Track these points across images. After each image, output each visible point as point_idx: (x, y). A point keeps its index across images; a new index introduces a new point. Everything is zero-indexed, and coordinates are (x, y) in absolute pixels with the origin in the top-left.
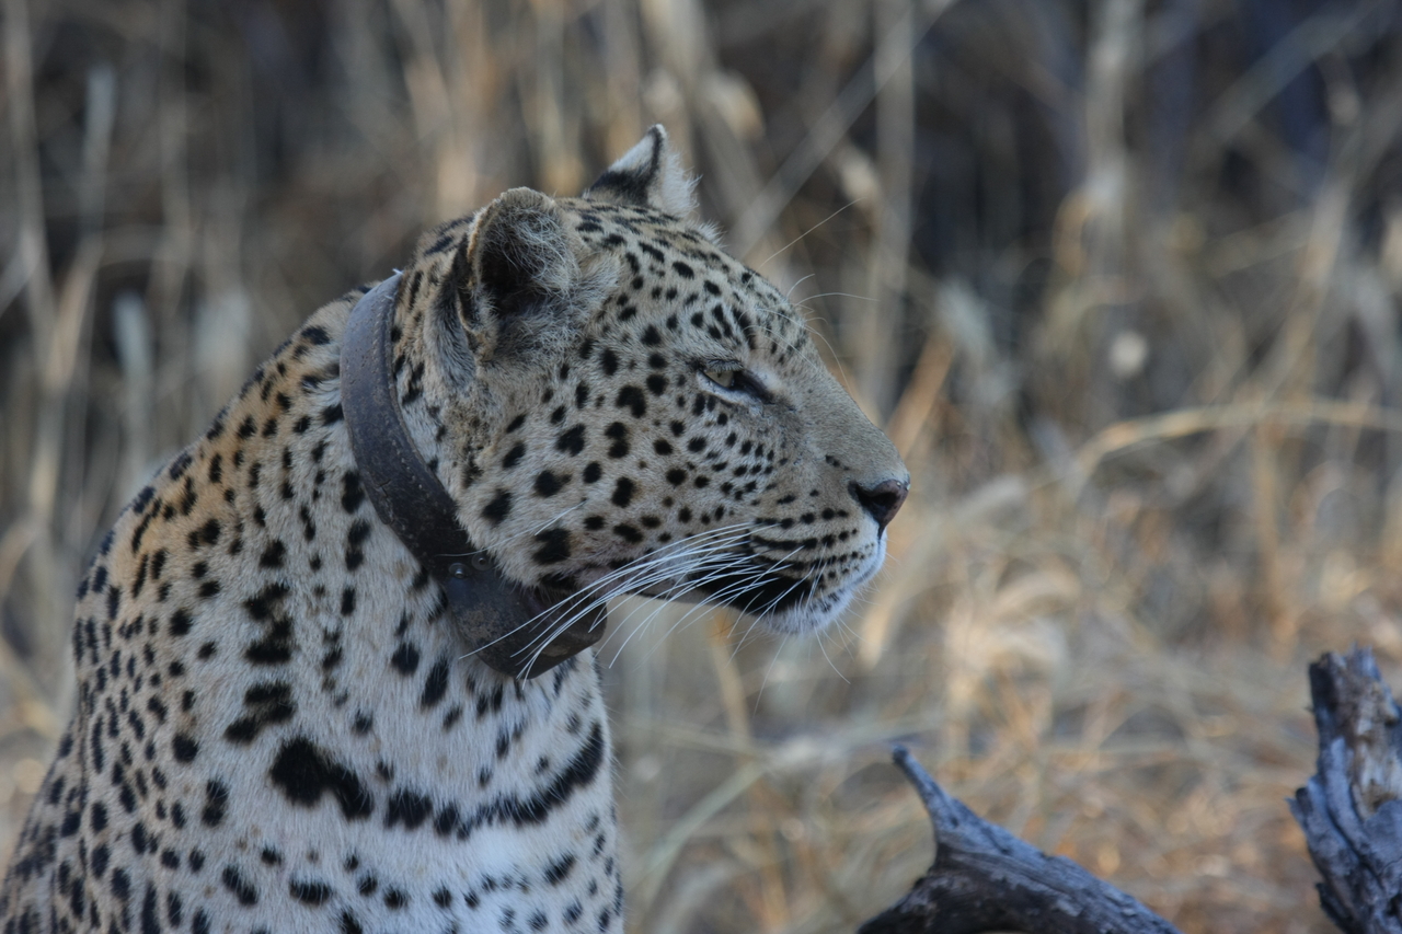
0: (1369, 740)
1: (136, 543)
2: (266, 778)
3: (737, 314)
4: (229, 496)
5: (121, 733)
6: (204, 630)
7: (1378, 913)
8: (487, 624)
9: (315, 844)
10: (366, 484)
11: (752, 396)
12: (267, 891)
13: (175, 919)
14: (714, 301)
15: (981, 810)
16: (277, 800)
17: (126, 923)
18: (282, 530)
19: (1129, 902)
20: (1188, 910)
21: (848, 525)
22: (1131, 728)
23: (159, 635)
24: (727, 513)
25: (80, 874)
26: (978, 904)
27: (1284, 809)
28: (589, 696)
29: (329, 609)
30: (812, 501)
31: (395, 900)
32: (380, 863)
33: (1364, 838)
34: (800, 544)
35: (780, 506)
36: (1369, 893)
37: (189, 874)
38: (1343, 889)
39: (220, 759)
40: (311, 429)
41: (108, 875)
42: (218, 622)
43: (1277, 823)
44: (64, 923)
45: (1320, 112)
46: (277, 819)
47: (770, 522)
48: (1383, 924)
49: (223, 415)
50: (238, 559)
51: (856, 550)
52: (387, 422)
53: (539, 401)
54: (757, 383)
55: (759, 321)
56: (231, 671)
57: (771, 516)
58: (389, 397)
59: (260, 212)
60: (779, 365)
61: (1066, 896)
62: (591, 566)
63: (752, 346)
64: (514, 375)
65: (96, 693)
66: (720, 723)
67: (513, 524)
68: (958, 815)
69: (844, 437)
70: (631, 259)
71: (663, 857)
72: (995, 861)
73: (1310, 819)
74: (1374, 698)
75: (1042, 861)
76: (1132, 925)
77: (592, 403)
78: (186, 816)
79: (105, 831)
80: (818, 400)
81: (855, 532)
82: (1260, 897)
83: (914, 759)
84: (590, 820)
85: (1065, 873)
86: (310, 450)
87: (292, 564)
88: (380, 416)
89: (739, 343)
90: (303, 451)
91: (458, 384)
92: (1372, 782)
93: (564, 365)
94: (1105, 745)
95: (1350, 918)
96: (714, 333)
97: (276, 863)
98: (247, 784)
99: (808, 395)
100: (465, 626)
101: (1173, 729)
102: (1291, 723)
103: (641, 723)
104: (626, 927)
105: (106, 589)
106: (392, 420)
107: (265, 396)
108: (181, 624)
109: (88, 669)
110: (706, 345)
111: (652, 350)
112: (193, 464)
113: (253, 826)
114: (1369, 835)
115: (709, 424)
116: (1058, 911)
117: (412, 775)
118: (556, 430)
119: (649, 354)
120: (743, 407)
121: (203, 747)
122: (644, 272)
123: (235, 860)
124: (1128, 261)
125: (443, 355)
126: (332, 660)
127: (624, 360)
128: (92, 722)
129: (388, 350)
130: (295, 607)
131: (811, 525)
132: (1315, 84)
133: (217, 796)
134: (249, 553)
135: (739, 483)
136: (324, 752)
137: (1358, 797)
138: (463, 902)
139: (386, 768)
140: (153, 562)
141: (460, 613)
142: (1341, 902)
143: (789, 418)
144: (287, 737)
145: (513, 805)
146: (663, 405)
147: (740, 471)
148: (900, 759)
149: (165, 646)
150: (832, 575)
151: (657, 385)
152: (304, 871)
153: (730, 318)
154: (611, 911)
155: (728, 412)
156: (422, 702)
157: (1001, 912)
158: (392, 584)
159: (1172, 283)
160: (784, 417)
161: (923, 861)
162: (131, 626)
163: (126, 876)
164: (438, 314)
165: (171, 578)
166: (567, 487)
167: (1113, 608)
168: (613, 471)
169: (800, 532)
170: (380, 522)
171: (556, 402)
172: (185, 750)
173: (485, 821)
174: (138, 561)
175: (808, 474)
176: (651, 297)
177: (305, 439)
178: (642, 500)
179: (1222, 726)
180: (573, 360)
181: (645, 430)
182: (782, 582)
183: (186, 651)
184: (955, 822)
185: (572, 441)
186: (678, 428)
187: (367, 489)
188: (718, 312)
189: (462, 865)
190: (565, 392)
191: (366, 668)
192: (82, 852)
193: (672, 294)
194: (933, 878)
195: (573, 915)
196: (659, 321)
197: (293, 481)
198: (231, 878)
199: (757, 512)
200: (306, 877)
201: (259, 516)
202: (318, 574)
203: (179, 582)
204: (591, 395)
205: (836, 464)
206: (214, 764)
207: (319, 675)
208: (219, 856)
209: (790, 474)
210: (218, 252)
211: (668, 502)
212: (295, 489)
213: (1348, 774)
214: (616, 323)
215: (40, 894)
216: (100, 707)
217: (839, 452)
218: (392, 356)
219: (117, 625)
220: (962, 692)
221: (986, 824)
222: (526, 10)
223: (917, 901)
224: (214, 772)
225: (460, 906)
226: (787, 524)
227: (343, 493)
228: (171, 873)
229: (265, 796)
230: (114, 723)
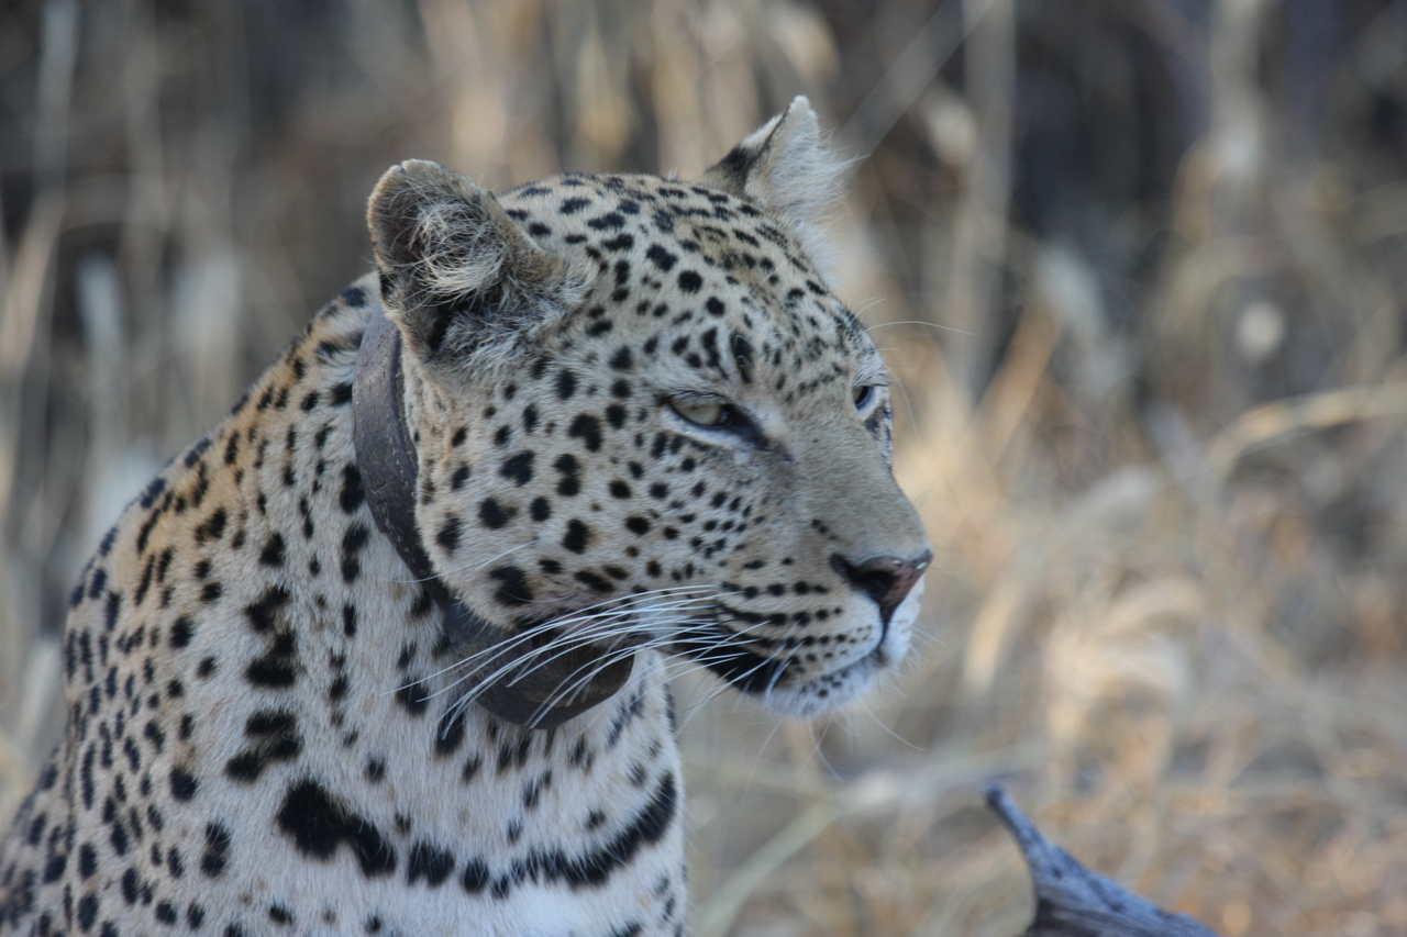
1: (142, 542)
2: (273, 824)
4: (239, 478)
5: (115, 764)
6: (204, 642)
9: (330, 903)
10: (366, 484)
11: (741, 439)
15: (1087, 860)
16: (286, 849)
18: (281, 521)
21: (826, 603)
22: (1263, 765)
23: (159, 647)
24: (696, 571)
28: (658, 744)
29: (333, 627)
30: (784, 570)
32: (403, 922)
34: (767, 618)
35: (747, 571)
37: (188, 930)
39: (221, 798)
40: (318, 407)
41: (97, 928)
42: (219, 633)
46: (286, 871)
47: (734, 588)
50: (240, 555)
51: (842, 631)
53: (480, 416)
54: (753, 424)
55: (765, 349)
56: (231, 693)
57: (736, 582)
59: (252, 161)
60: (785, 404)
63: (746, 380)
65: (88, 716)
66: (784, 758)
67: (464, 556)
68: (1060, 865)
69: (841, 500)
70: (623, 267)
71: (721, 912)
72: (1105, 919)
75: (1158, 920)
77: (542, 429)
78: (183, 865)
79: (94, 877)
80: (822, 452)
81: (838, 611)
83: (1010, 801)
84: (658, 883)
86: (314, 433)
87: (292, 563)
89: (726, 375)
90: (306, 433)
93: (511, 384)
94: (1234, 784)
96: (695, 362)
97: (287, 922)
98: (251, 830)
99: (811, 445)
101: (1309, 764)
105: (104, 595)
108: (182, 634)
109: (80, 688)
111: (619, 375)
112: (210, 448)
113: (259, 878)
115: (671, 469)
117: (430, 830)
118: (500, 453)
119: (615, 379)
120: (724, 452)
121: (203, 784)
123: (238, 917)
124: (1258, 218)
126: (339, 690)
127: (584, 384)
128: (83, 750)
130: (298, 620)
131: (781, 598)
133: (217, 839)
134: (251, 547)
135: (709, 538)
136: (338, 798)
139: (402, 819)
140: (159, 563)
143: (781, 469)
144: (294, 779)
146: (620, 441)
147: (710, 526)
148: (993, 800)
149: (165, 660)
150: (811, 657)
151: (616, 416)
152: (320, 932)
153: (724, 345)
155: (698, 455)
156: (436, 748)
158: (388, 606)
160: (775, 468)
161: (1021, 920)
162: (130, 638)
163: (115, 930)
165: (176, 580)
166: (514, 521)
167: (1242, 631)
168: (564, 511)
169: (766, 604)
170: (377, 529)
171: (499, 421)
172: (184, 786)
174: (143, 563)
175: (782, 537)
176: (635, 311)
177: (310, 419)
178: (600, 547)
179: (1369, 761)
180: (521, 380)
181: (600, 467)
183: (186, 667)
184: (1057, 873)
185: (519, 469)
186: (637, 470)
187: (366, 491)
188: (709, 339)
189: (501, 928)
190: (511, 413)
191: (371, 704)
192: (68, 901)
193: (661, 311)
196: (636, 342)
197: (295, 466)
199: (723, 575)
201: (262, 504)
202: (317, 581)
203: (183, 584)
204: (540, 420)
205: (823, 530)
206: (213, 805)
207: (326, 704)
208: (221, 910)
209: (764, 536)
210: (202, 209)
211: (633, 552)
212: (296, 476)
214: (583, 338)
216: (93, 733)
217: (829, 517)
219: (115, 636)
220: (1065, 722)
221: (1094, 876)
224: (214, 815)
226: (751, 593)
227: (343, 489)
228: (167, 929)
229: (271, 843)
230: (107, 752)
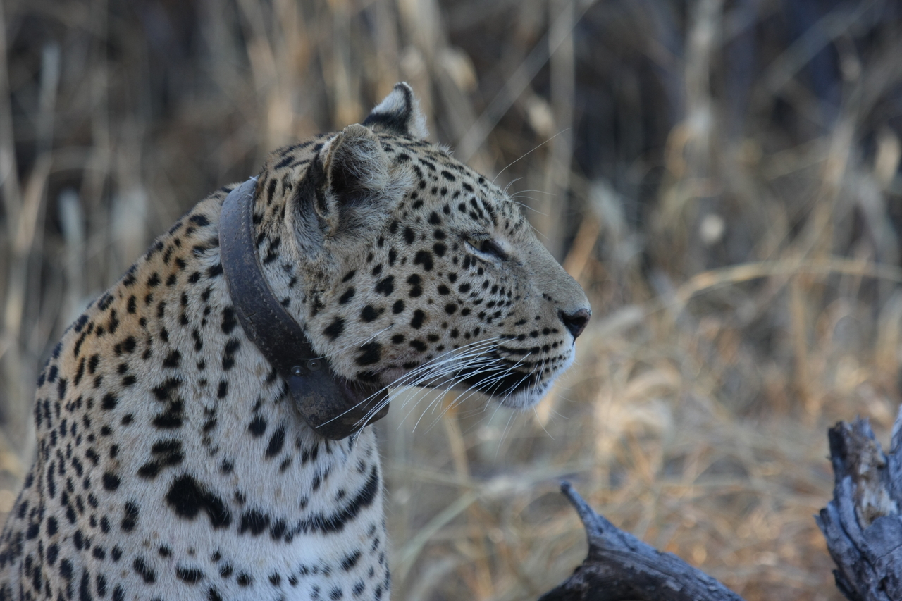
0: (867, 478)
1: (76, 351)
2: (164, 501)
3: (485, 203)
4: (143, 322)
5: (67, 472)
6: (125, 406)
7: (873, 589)
8: (316, 405)
9: (193, 544)
10: (239, 316)
11: (495, 256)
12: (161, 574)
13: (102, 592)
14: (470, 196)
15: (617, 522)
16: (170, 515)
17: (70, 595)
18: (179, 344)
19: (712, 582)
20: (750, 587)
21: (558, 338)
22: (714, 470)
23: (93, 409)
24: (481, 332)
25: (39, 564)
26: (615, 583)
27: (813, 523)
28: (371, 448)
29: (209, 395)
30: (537, 323)
31: (244, 581)
32: (235, 557)
33: (864, 541)
34: (530, 351)
35: (517, 327)
36: (867, 576)
37: (111, 562)
38: (850, 574)
39: (134, 488)
40: (201, 280)
41: (58, 563)
42: (136, 402)
43: (808, 531)
44: (28, 595)
45: (836, 73)
46: (169, 526)
47: (510, 337)
48: (876, 596)
49: (134, 271)
50: (148, 362)
51: (562, 354)
52: (254, 275)
53: (365, 261)
54: (498, 248)
55: (498, 208)
56: (143, 432)
57: (511, 333)
58: (255, 259)
59: (153, 138)
60: (510, 236)
61: (672, 578)
62: (392, 367)
63: (496, 224)
64: (349, 245)
65: (50, 447)
66: (449, 466)
67: (345, 339)
68: (602, 526)
69: (553, 282)
70: (416, 169)
71: (411, 552)
72: (627, 555)
73: (829, 529)
74: (870, 451)
75: (657, 556)
76: (714, 597)
77: (399, 262)
78: (111, 525)
79: (56, 535)
80: (535, 258)
81: (561, 342)
82: (797, 579)
83: (574, 490)
84: (371, 529)
85: (671, 563)
86: (200, 293)
87: (185, 365)
88: (249, 271)
89: (488, 222)
90: (195, 294)
91: (307, 251)
92: (869, 505)
93: (381, 237)
94: (697, 481)
95: (855, 592)
96: (473, 216)
97: (168, 556)
98: (151, 504)
99: (529, 255)
100: (301, 407)
101: (741, 470)
102: (817, 467)
103: (399, 467)
104: (391, 598)
105: (57, 380)
106: (257, 274)
107: (166, 259)
108: (109, 403)
109: (45, 431)
110: (469, 224)
111: (436, 227)
112: (115, 301)
113: (154, 532)
114: (867, 539)
115: (472, 275)
116: (667, 588)
117: (258, 501)
118: (375, 280)
119: (434, 230)
120: (490, 263)
121: (123, 482)
122: (425, 177)
123: (142, 553)
124: (712, 168)
125: (297, 232)
126: (210, 426)
127: (418, 234)
128: (47, 465)
129: (252, 229)
130: (186, 393)
131: (536, 339)
132: (832, 54)
133: (131, 512)
134: (156, 358)
135: (490, 312)
136: (201, 485)
137: (860, 515)
138: (288, 582)
139: (241, 496)
140: (90, 362)
141: (298, 398)
142: (849, 582)
143: (518, 270)
144: (178, 475)
145: (321, 521)
146: (444, 263)
147: (491, 305)
148: (565, 490)
149: (99, 417)
150: (547, 370)
151: (440, 250)
152: (186, 561)
153: (481, 206)
154: (383, 587)
155: (483, 266)
156: (267, 454)
157: (630, 589)
158: (252, 379)
159: (741, 184)
160: (516, 269)
161: (580, 555)
162: (73, 404)
163: (70, 564)
164: (295, 206)
165: (103, 373)
166: (381, 316)
167: (702, 393)
168: (412, 305)
169: (530, 343)
170: (247, 339)
171: (376, 262)
172: (111, 482)
173: (302, 530)
174: (79, 362)
175: (533, 305)
176: (431, 193)
177: (197, 286)
178: (429, 324)
179: (772, 468)
180: (386, 235)
181: (432, 279)
182: (517, 375)
183: (113, 420)
184: (601, 531)
185: (386, 286)
186: (453, 278)
187: (240, 319)
188: (473, 202)
189: (288, 559)
190: (381, 255)
191: (231, 432)
192: (40, 549)
193: (444, 192)
194: (587, 567)
195: (359, 590)
196: (438, 209)
197: (188, 314)
198: (139, 565)
199: (502, 331)
200: (187, 565)
201: (164, 335)
202: (203, 372)
203: (108, 376)
204: (398, 256)
205: (550, 299)
206: (130, 492)
207: (200, 435)
208: (132, 551)
209: (523, 306)
210: (127, 163)
211: (445, 325)
212: (190, 319)
213: (853, 500)
214: (411, 210)
215: (12, 576)
216: (53, 456)
217: (551, 291)
218: (255, 232)
219: (64, 403)
220: (605, 447)
221: (620, 532)
222: (325, 7)
223: (576, 581)
224: (131, 496)
225: (285, 584)
226: (522, 338)
227: (223, 321)
228: (99, 562)
229: (162, 512)
230: (62, 465)
